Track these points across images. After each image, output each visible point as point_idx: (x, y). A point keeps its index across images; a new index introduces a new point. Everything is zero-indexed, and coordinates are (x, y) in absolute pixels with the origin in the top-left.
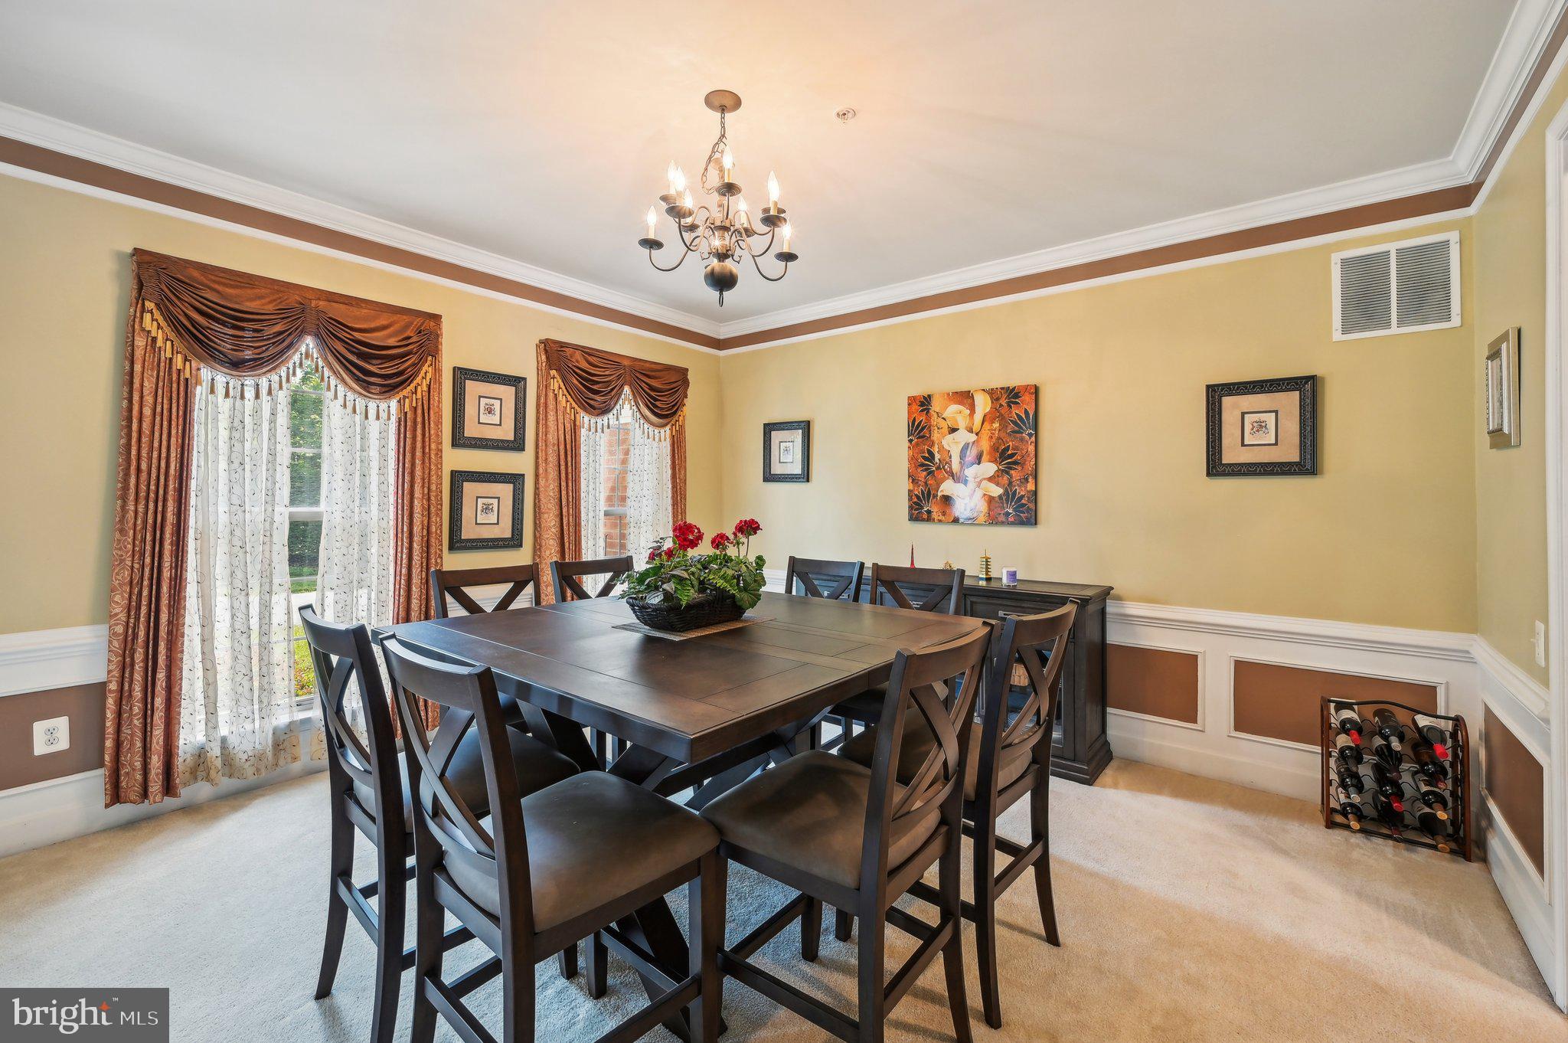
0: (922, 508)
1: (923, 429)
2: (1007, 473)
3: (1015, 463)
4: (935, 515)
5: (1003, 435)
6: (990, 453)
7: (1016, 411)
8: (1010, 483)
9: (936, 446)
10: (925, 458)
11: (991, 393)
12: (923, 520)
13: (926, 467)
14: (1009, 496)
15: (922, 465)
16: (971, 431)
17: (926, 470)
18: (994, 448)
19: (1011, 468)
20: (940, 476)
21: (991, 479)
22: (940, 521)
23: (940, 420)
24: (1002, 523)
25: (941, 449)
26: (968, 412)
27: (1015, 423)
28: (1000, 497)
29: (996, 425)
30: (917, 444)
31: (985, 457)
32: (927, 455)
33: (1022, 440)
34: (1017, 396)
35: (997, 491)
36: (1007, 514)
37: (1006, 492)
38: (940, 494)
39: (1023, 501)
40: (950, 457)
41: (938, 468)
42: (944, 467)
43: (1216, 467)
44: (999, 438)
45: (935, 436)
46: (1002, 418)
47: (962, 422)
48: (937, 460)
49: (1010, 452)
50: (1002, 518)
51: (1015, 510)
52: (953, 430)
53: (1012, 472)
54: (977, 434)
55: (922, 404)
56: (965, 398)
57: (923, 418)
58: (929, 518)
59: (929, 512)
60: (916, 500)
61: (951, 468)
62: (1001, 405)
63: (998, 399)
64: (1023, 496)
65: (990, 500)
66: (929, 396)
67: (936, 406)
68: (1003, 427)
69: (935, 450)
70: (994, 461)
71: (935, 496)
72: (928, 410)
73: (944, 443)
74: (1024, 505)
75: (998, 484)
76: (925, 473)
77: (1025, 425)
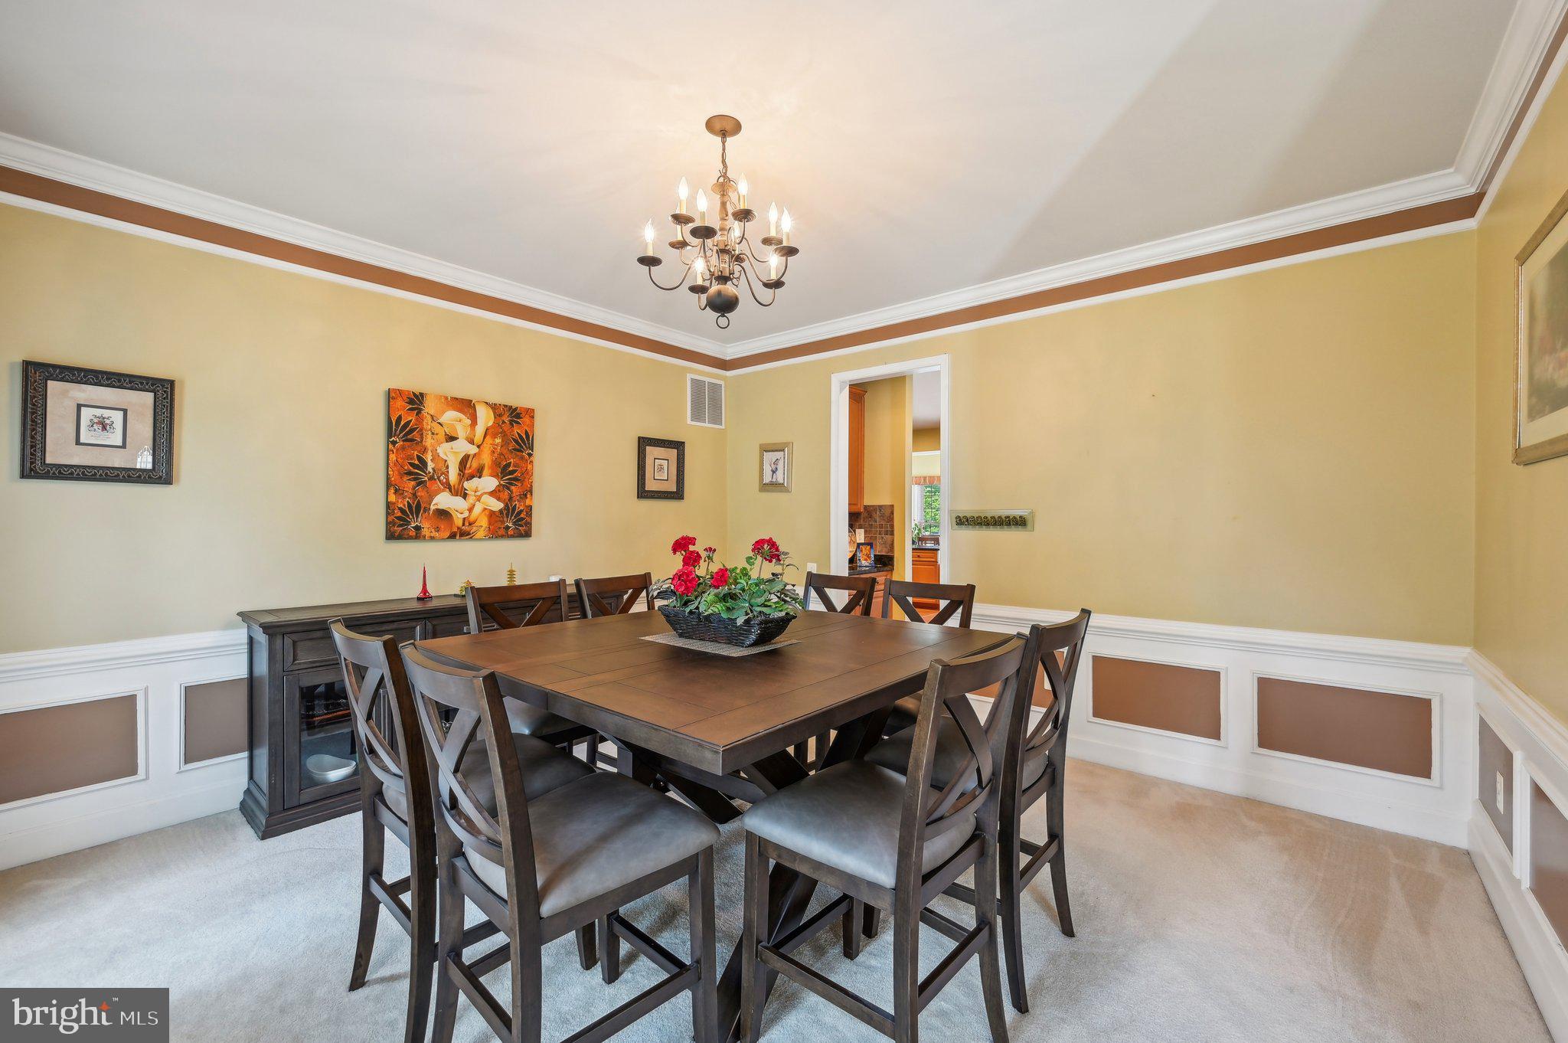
0: (409, 523)
1: (412, 431)
2: (508, 489)
3: (516, 479)
4: (425, 532)
5: (505, 451)
6: (491, 468)
7: (516, 430)
8: (511, 498)
9: (429, 452)
10: (412, 465)
11: (494, 407)
12: (410, 538)
13: (415, 477)
14: (508, 510)
15: (409, 473)
16: (472, 442)
17: (415, 479)
18: (496, 463)
19: (511, 484)
20: (434, 487)
21: (492, 494)
22: (432, 538)
23: (435, 424)
24: (502, 536)
25: (436, 457)
26: (469, 422)
27: (516, 441)
28: (501, 511)
29: (498, 440)
30: (403, 448)
31: (486, 471)
32: (417, 462)
33: (522, 458)
34: (518, 416)
35: (497, 505)
36: (507, 528)
37: (506, 505)
38: (432, 507)
39: (522, 516)
40: (447, 467)
41: (431, 478)
42: (439, 478)
43: (643, 493)
44: (501, 454)
45: (429, 441)
46: (504, 435)
47: (461, 431)
48: (430, 469)
49: (511, 469)
50: (502, 532)
51: (514, 523)
52: (451, 438)
53: (513, 487)
54: (479, 447)
55: (411, 401)
56: (466, 406)
57: (412, 417)
58: (418, 535)
59: (418, 528)
60: (399, 514)
61: (447, 479)
62: (504, 422)
63: (500, 415)
64: (522, 511)
65: (492, 514)
66: (422, 395)
67: (430, 407)
68: (505, 444)
69: (428, 457)
70: (495, 476)
71: (426, 510)
72: (419, 411)
73: (440, 451)
74: (523, 519)
75: (499, 499)
76: (413, 483)
77: (525, 444)
